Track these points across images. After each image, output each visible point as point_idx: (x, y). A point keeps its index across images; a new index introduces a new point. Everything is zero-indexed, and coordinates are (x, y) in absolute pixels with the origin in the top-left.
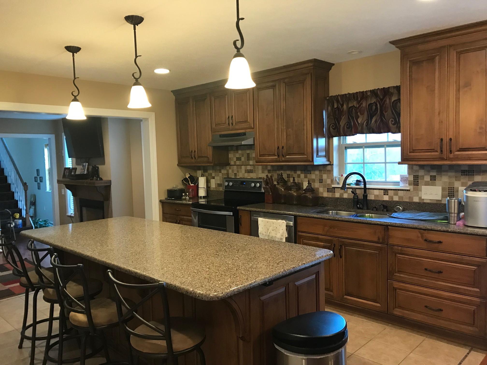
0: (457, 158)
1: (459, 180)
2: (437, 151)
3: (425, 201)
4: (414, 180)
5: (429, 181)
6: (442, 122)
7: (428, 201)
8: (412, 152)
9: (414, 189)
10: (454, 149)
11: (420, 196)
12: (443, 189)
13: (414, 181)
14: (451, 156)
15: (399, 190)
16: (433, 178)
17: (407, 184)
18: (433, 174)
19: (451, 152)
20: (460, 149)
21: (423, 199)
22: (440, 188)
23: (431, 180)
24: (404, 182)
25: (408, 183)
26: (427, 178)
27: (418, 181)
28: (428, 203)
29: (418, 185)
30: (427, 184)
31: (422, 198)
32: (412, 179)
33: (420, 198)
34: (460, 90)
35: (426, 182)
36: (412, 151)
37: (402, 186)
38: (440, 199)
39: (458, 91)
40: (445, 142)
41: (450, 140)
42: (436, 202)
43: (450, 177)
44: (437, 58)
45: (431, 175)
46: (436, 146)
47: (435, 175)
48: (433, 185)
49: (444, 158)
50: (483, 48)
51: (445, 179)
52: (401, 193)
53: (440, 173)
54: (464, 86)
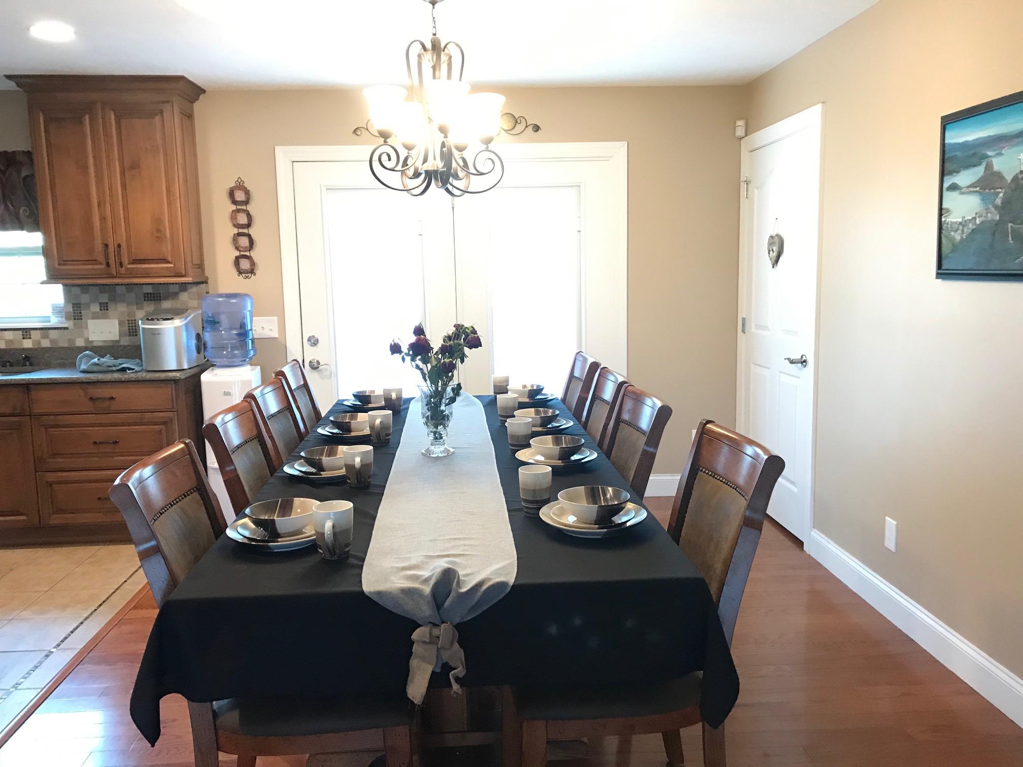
0: (132, 274)
1: (142, 309)
2: (101, 264)
3: (95, 344)
4: (74, 310)
5: (98, 312)
6: (105, 218)
7: (100, 344)
8: (64, 265)
9: (75, 325)
10: (125, 260)
11: (86, 336)
12: (120, 323)
13: (74, 313)
14: (123, 270)
15: (49, 329)
16: (104, 307)
17: (64, 319)
18: (104, 298)
19: (121, 265)
20: (133, 260)
21: (92, 341)
22: (116, 322)
23: (101, 310)
24: (57, 316)
25: (64, 316)
26: (95, 308)
27: (81, 313)
28: (100, 347)
29: (81, 319)
30: (95, 317)
31: (90, 339)
32: (71, 310)
33: (87, 340)
34: (126, 173)
35: (94, 313)
36: (62, 262)
37: (54, 321)
38: (117, 338)
39: (123, 173)
40: (111, 249)
41: (119, 246)
42: (111, 344)
43: (128, 304)
44: (87, 117)
45: (100, 302)
46: (99, 255)
47: (106, 300)
48: (106, 317)
49: (112, 274)
50: (151, 115)
51: (122, 308)
52: (53, 334)
53: (114, 299)
54: (131, 168)
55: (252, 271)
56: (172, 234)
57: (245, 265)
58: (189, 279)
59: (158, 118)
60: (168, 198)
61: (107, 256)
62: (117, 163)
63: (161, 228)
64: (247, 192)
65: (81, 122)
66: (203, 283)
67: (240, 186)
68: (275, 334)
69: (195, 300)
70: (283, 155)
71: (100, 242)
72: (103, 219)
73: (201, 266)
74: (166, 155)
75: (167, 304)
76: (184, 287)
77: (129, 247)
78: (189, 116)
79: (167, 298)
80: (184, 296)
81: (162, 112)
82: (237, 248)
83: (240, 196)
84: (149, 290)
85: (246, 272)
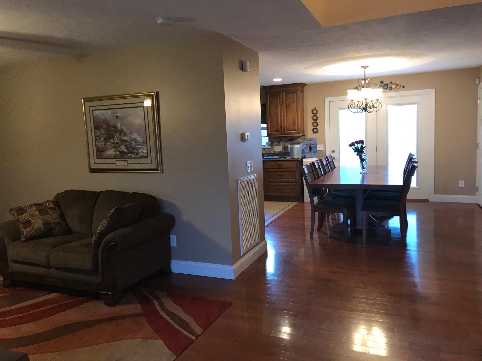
0: (287, 134)
1: (288, 143)
2: (280, 131)
3: (276, 152)
7: (277, 152)
8: (271, 132)
9: (271, 147)
10: (286, 130)
11: (274, 150)
12: (282, 147)
13: (271, 144)
14: (285, 133)
15: (265, 148)
16: (279, 142)
18: (279, 140)
20: (288, 130)
22: (281, 146)
25: (269, 145)
26: (276, 143)
27: (273, 144)
29: (273, 146)
30: (276, 145)
35: (276, 144)
37: (266, 146)
38: (281, 151)
39: (286, 108)
40: (283, 127)
41: (284, 127)
42: (280, 152)
43: (285, 141)
44: (279, 95)
45: (278, 141)
46: (279, 129)
47: (279, 141)
48: (279, 145)
49: (282, 134)
50: (294, 93)
51: (283, 143)
52: (266, 150)
53: (281, 141)
54: (288, 106)
55: (317, 132)
56: (297, 123)
57: (315, 130)
58: (301, 135)
59: (295, 94)
60: (297, 114)
61: (281, 130)
62: (285, 105)
63: (295, 122)
64: (317, 111)
65: (277, 96)
66: (304, 136)
67: (315, 109)
68: (323, 149)
69: (301, 140)
70: (327, 100)
71: (280, 126)
72: (281, 120)
73: (304, 131)
74: (297, 103)
75: (294, 142)
76: (299, 137)
77: (287, 127)
78: (302, 92)
79: (294, 140)
80: (299, 139)
81: (296, 92)
82: (313, 126)
83: (315, 112)
84: (290, 138)
85: (315, 132)
